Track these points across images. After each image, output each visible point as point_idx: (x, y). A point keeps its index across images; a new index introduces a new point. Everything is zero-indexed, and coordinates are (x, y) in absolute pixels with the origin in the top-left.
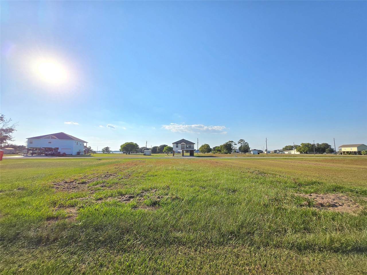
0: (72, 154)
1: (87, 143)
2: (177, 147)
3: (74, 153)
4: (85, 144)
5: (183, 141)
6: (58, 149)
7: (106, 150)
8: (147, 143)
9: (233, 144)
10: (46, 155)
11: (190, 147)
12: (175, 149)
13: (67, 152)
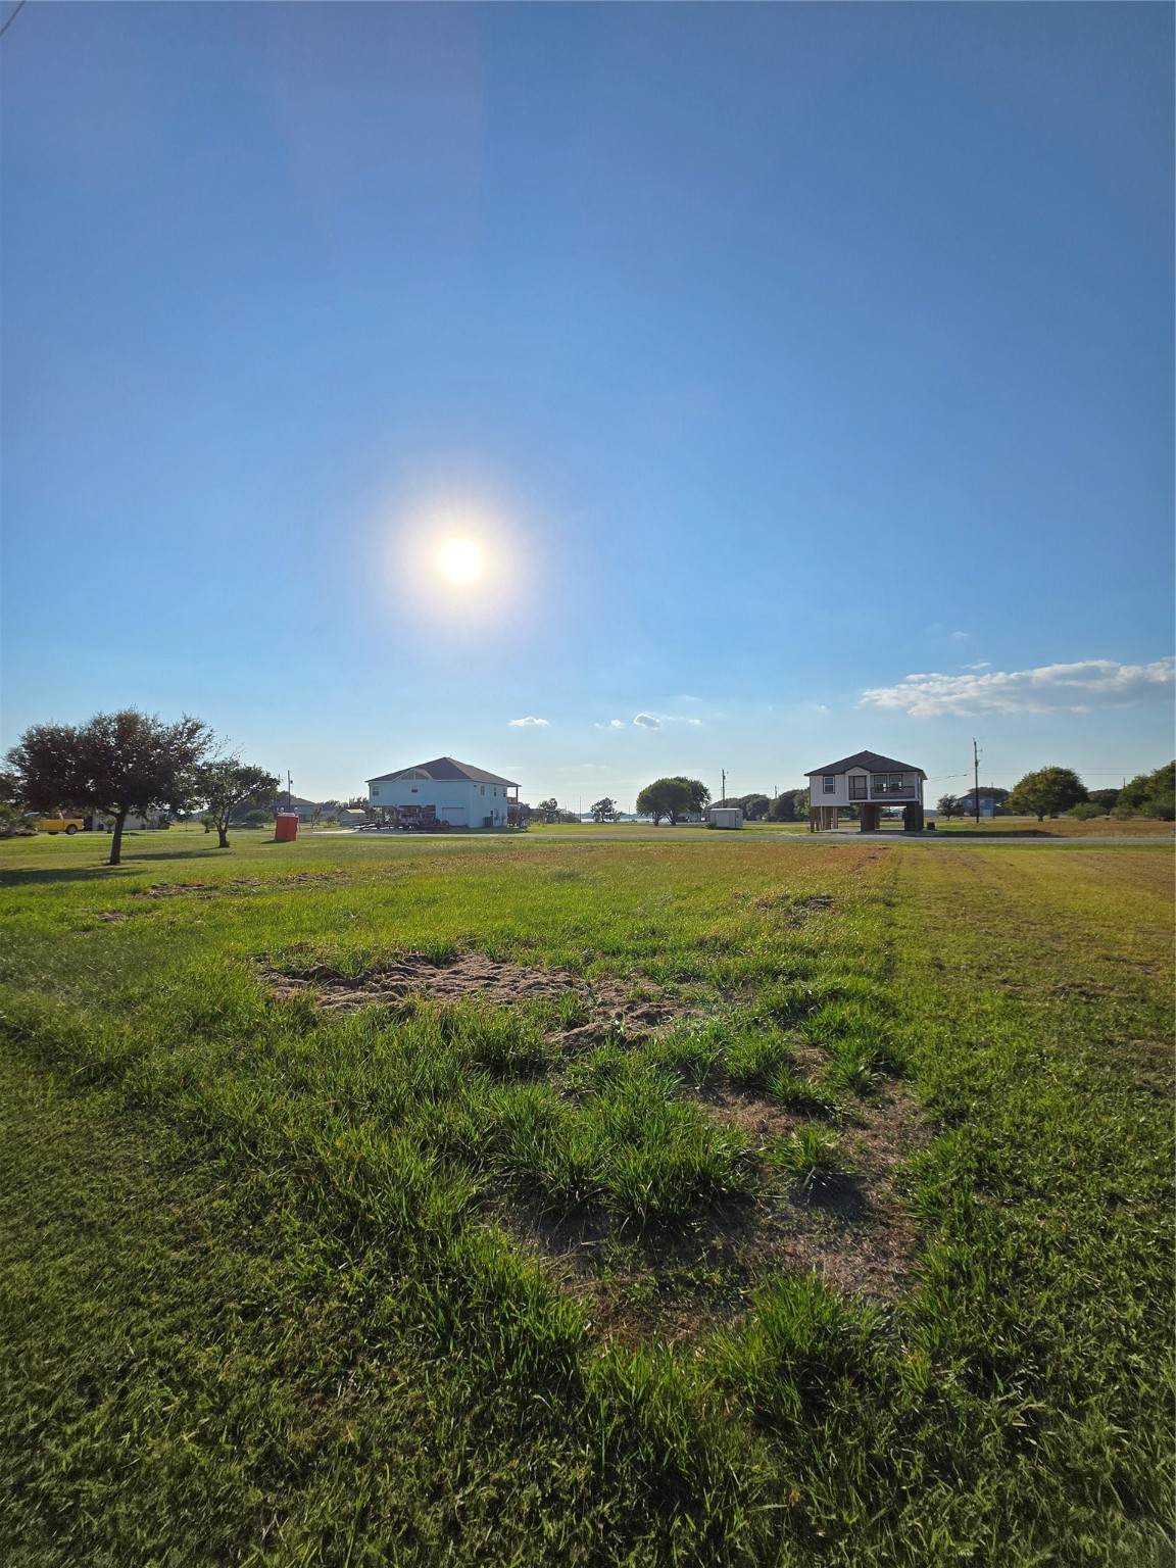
0: (466, 826)
1: (517, 786)
2: (829, 789)
3: (474, 823)
5: (866, 760)
6: (433, 808)
11: (894, 788)
12: (820, 800)
13: (454, 819)
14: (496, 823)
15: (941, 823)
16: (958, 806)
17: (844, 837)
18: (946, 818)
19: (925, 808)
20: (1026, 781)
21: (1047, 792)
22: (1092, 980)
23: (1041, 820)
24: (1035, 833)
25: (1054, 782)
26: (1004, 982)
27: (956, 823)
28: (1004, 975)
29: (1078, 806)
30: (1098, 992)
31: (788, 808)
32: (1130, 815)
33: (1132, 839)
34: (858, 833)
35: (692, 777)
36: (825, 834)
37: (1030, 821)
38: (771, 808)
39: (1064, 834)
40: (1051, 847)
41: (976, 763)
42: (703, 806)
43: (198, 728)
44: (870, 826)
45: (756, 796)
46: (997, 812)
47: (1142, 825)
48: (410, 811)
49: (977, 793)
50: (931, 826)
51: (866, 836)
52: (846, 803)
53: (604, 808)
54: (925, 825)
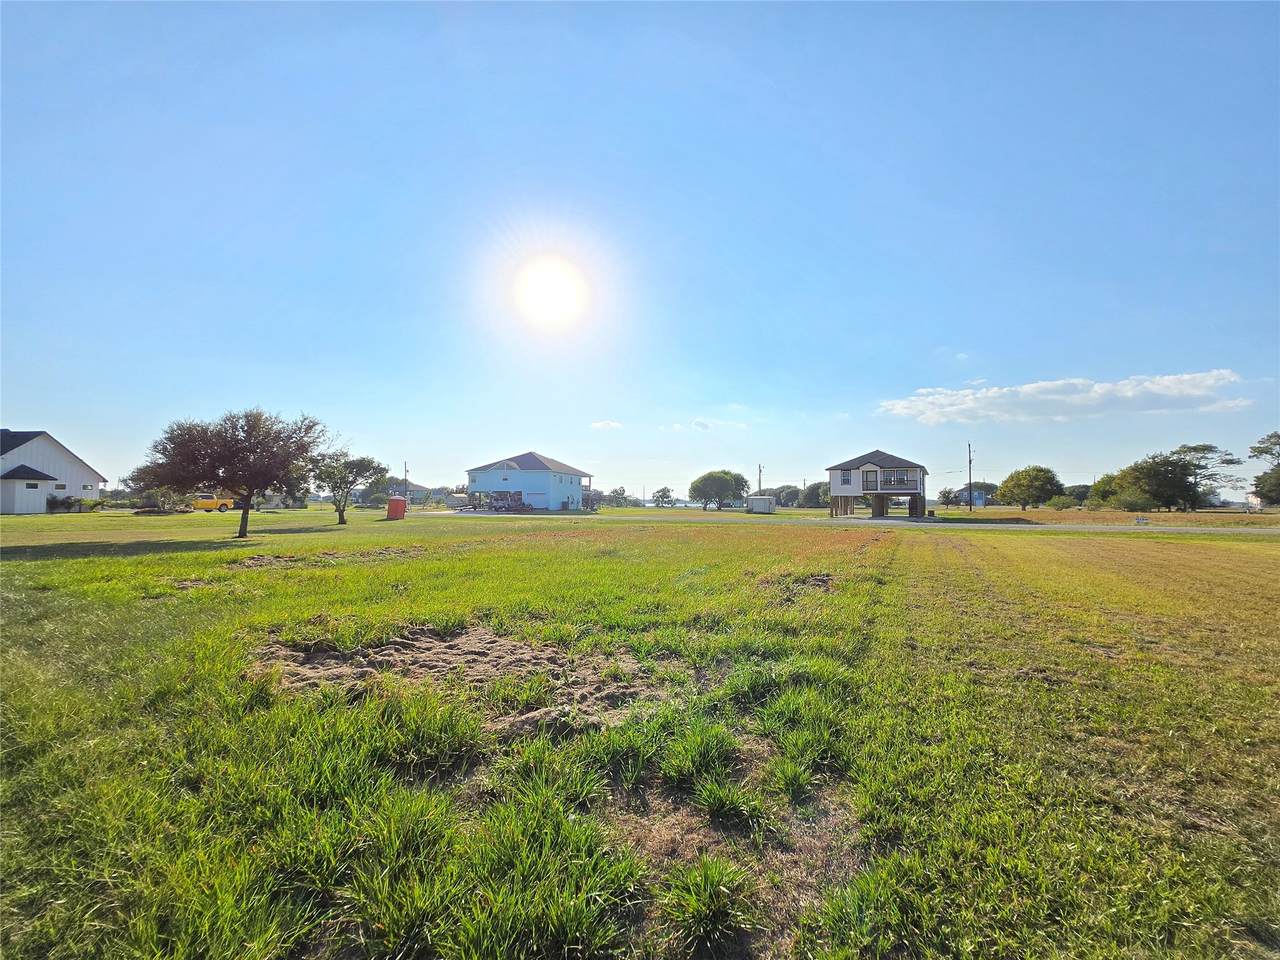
0: (547, 509)
1: (590, 476)
2: (846, 481)
3: (554, 505)
11: (901, 481)
12: (839, 490)
13: (535, 502)
14: (571, 507)
15: (940, 512)
16: (956, 497)
17: (856, 521)
18: (945, 507)
19: (927, 498)
20: (1012, 478)
21: (1029, 487)
22: (1057, 664)
23: (1024, 509)
24: (1018, 521)
25: (1036, 478)
26: (971, 664)
27: (954, 512)
28: (972, 658)
29: (1055, 499)
30: (1062, 677)
31: (814, 497)
32: (1099, 506)
33: (1099, 527)
34: (870, 519)
35: (735, 470)
36: (841, 519)
37: (1015, 510)
38: (801, 496)
39: (1043, 522)
40: (1030, 532)
41: (970, 461)
42: (745, 495)
43: (314, 425)
44: (880, 512)
45: (789, 487)
46: (988, 503)
47: (1108, 515)
48: (502, 495)
49: (971, 487)
50: (931, 513)
51: (876, 521)
52: (860, 493)
53: (663, 496)
54: (927, 513)
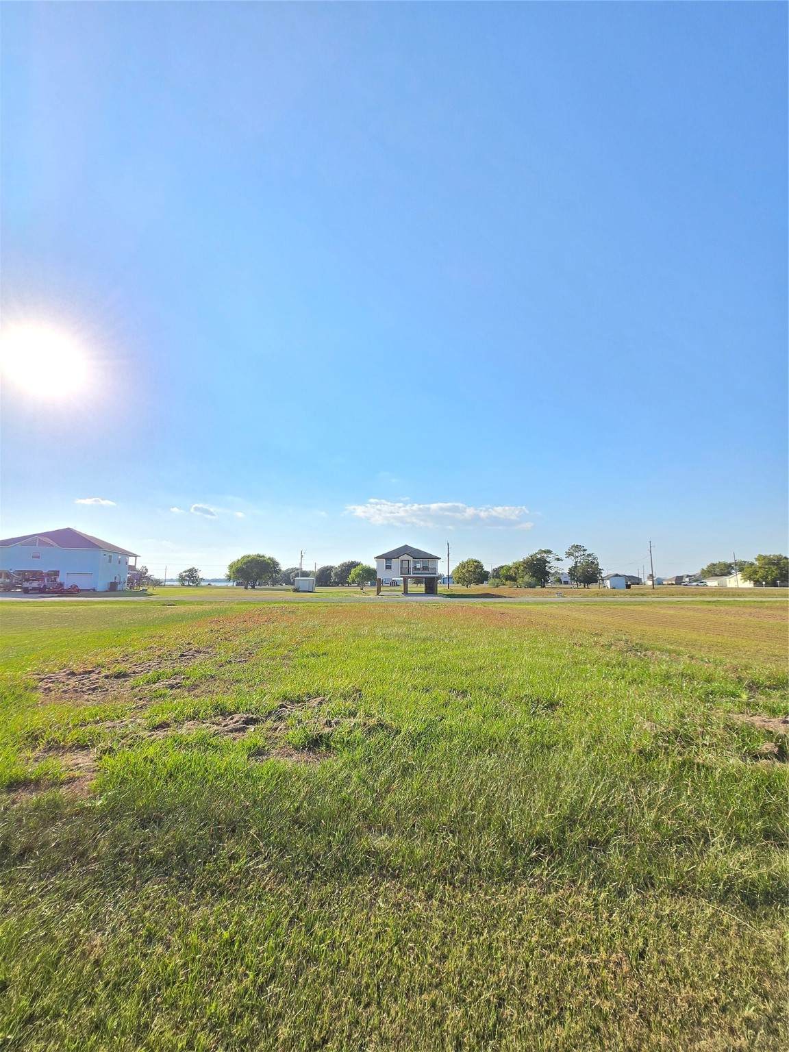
0: (94, 590)
1: (136, 556)
2: (389, 567)
3: (102, 585)
4: (131, 561)
5: (406, 550)
6: (57, 573)
7: (190, 578)
8: (302, 556)
9: (550, 558)
10: (26, 591)
11: (425, 568)
12: (384, 574)
14: (119, 588)
53: (190, 575)
